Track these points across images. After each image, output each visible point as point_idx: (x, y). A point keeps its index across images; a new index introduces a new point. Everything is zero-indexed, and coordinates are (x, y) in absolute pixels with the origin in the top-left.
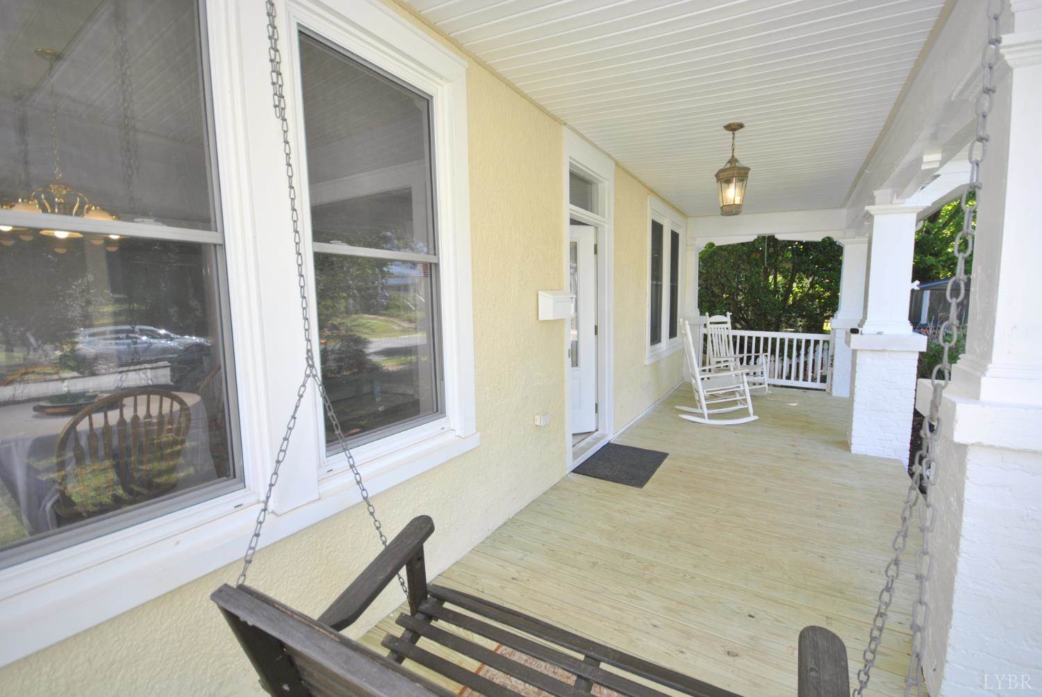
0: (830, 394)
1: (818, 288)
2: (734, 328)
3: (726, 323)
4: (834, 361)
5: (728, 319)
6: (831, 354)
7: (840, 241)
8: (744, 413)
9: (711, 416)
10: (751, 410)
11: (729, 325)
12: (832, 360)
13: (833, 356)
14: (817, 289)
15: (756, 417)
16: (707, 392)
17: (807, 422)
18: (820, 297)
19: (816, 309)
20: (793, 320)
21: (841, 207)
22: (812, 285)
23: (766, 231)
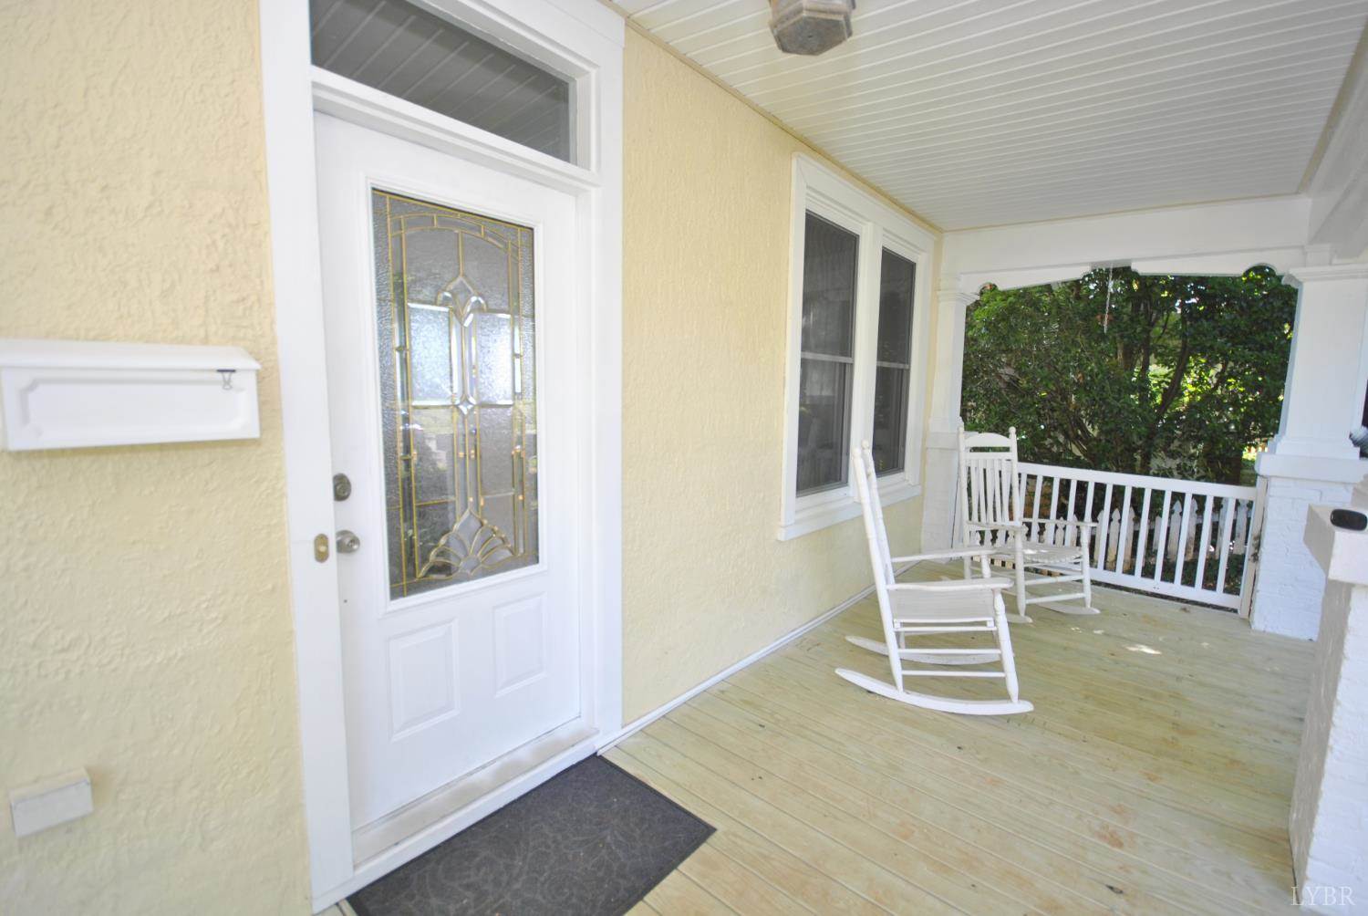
0: (1247, 622)
1: (1234, 385)
2: (1021, 459)
3: (1007, 449)
4: (1262, 549)
5: (1012, 441)
6: (1256, 533)
7: (1293, 272)
8: (996, 691)
9: (911, 684)
10: (1013, 686)
11: (1014, 454)
12: (1258, 547)
13: (1259, 538)
14: (1231, 388)
15: (1026, 707)
16: (904, 625)
17: (1176, 725)
18: (1235, 403)
19: (1227, 425)
20: (1176, 443)
21: (1297, 193)
22: (1222, 379)
23: (1111, 255)
